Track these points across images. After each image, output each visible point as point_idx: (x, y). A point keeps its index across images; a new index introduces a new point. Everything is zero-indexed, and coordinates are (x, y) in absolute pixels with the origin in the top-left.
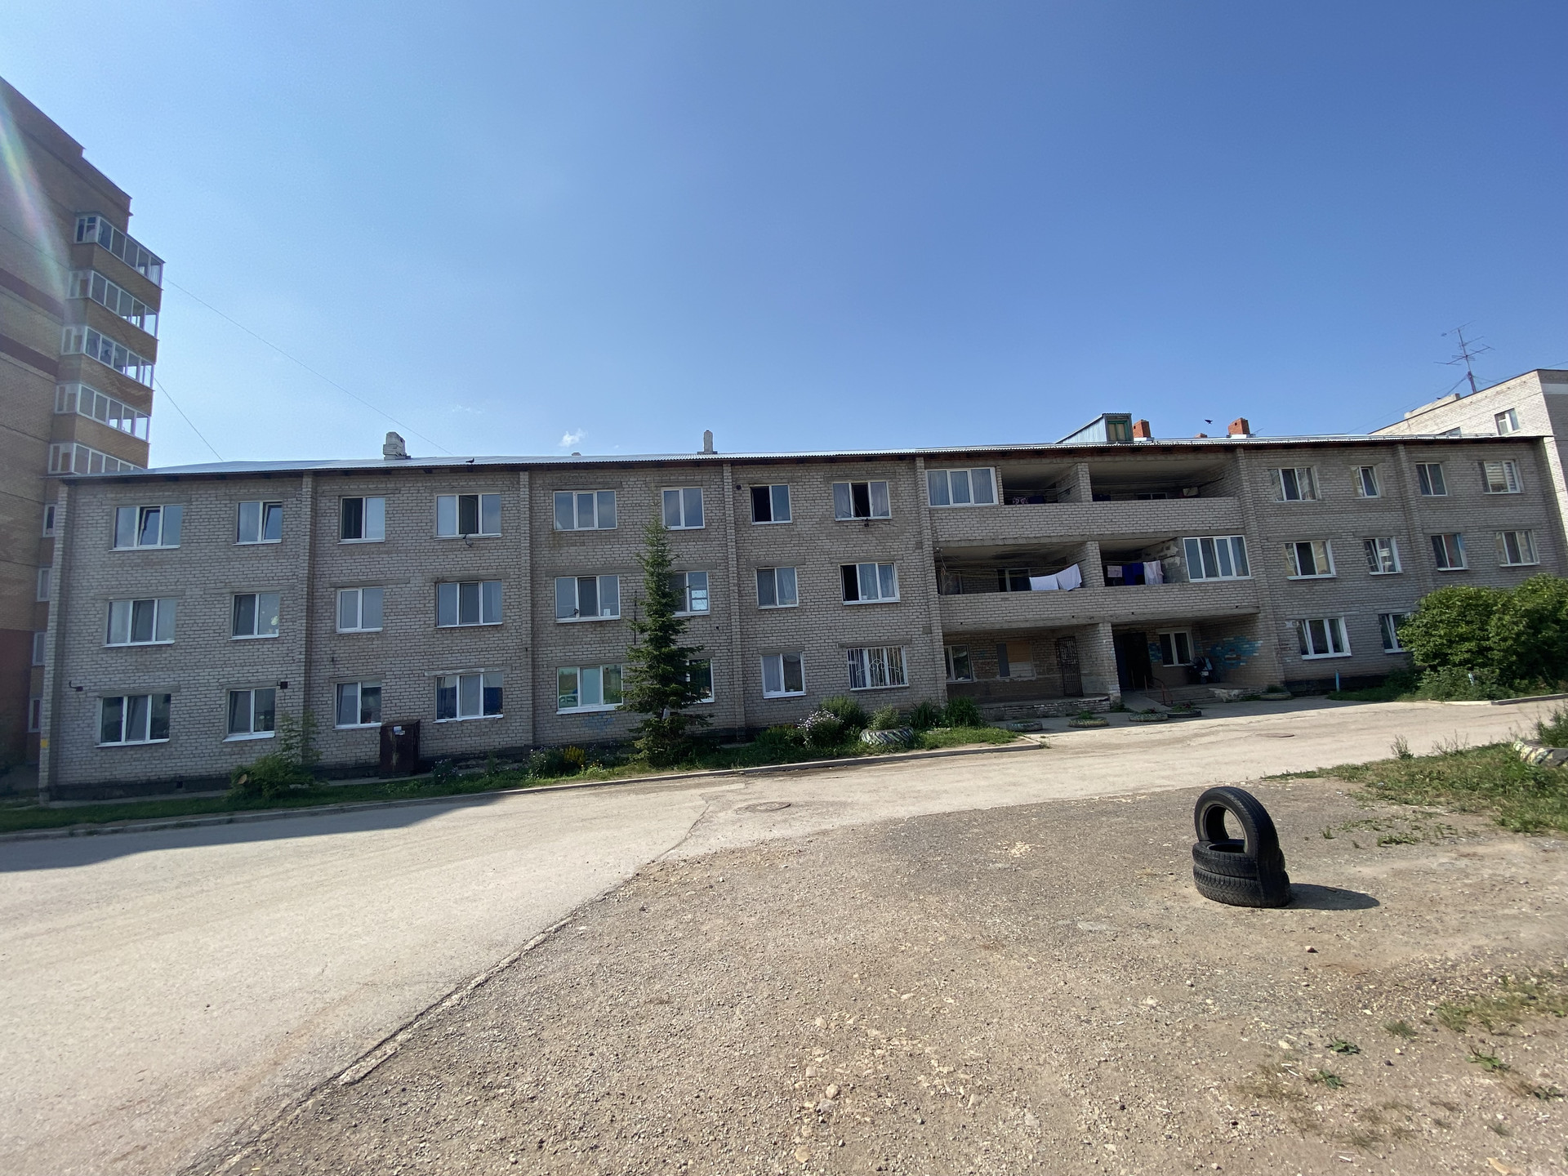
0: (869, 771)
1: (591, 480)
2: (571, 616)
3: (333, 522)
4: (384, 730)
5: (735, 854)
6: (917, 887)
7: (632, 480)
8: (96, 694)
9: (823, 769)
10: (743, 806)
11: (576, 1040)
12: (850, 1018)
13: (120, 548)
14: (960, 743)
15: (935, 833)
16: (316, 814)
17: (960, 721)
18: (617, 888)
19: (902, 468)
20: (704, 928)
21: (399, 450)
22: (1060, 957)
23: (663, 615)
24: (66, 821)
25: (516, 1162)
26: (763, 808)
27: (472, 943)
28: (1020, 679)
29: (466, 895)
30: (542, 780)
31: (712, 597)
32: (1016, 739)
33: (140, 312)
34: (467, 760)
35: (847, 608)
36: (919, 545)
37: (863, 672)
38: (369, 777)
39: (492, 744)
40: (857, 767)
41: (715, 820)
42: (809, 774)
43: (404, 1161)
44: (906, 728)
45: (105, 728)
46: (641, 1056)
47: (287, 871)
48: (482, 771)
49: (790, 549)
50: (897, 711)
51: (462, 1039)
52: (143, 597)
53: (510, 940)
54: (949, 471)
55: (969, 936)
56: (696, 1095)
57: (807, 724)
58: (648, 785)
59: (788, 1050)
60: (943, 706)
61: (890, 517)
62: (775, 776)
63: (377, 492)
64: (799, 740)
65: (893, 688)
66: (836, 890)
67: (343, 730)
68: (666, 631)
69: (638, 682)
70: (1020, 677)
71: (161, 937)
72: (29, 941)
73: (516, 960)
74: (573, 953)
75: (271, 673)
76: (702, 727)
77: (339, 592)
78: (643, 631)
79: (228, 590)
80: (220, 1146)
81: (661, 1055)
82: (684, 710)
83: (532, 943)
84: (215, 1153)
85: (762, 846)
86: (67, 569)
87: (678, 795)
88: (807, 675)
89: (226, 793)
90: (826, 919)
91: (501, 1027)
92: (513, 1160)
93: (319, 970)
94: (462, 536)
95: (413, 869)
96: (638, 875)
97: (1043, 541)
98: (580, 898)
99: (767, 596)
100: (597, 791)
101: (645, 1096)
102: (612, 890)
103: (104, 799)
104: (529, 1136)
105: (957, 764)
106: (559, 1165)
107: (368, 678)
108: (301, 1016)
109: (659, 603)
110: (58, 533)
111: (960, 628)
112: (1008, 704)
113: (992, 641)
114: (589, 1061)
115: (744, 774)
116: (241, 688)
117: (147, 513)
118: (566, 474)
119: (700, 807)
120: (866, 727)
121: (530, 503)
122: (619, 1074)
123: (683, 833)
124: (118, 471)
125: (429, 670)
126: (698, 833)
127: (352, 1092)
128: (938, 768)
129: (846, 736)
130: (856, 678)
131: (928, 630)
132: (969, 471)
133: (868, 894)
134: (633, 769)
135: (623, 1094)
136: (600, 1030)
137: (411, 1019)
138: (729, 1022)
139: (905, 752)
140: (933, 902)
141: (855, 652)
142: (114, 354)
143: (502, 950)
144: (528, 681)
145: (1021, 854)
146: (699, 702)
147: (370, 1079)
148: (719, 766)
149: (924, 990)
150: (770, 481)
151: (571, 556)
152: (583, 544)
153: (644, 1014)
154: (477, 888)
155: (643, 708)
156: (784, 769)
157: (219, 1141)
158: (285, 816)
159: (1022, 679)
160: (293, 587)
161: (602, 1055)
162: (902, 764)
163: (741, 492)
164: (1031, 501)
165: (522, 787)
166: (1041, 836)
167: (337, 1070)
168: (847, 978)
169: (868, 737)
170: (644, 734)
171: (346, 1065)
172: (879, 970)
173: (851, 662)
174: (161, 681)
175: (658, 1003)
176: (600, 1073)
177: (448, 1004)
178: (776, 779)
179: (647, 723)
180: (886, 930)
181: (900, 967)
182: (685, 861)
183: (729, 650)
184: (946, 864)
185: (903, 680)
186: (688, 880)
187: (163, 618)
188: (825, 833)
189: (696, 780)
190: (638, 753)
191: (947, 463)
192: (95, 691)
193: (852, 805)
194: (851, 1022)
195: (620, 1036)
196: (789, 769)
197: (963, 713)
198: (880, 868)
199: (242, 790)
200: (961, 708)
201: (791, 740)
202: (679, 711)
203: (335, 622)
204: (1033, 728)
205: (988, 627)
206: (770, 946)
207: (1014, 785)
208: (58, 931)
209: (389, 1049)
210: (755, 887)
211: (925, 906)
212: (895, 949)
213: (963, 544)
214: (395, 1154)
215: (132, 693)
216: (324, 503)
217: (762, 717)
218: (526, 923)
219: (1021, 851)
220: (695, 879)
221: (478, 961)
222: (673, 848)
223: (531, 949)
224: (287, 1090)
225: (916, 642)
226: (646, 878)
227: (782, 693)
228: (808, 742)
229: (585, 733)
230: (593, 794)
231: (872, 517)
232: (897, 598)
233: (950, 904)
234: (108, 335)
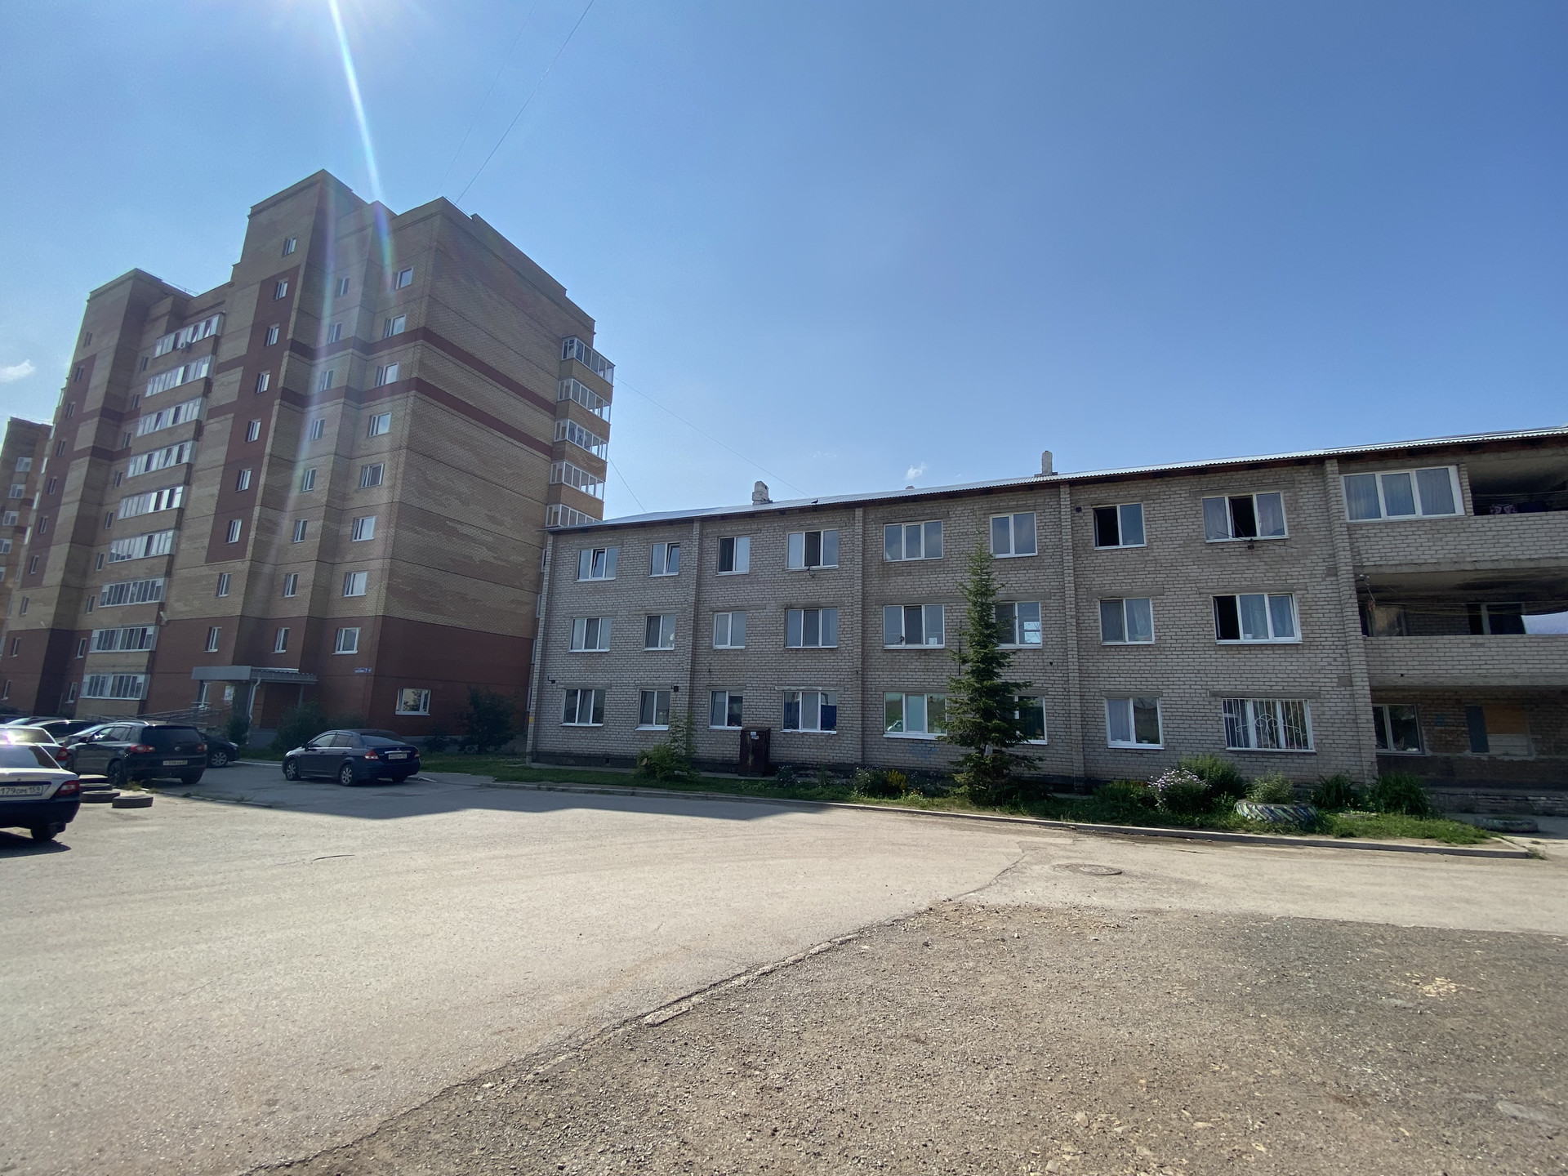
0: (1241, 851)
1: (920, 512)
2: (897, 644)
3: (714, 559)
4: (744, 733)
5: (1040, 912)
6: (1263, 1002)
7: (959, 509)
8: (562, 686)
9: (1177, 839)
10: (1064, 863)
11: (830, 1049)
12: (1120, 1125)
13: (581, 580)
14: (1390, 834)
15: (1313, 942)
16: (688, 798)
17: (1393, 805)
18: (907, 918)
19: (1305, 473)
20: (983, 980)
21: (764, 496)
22: (1450, 1140)
23: (986, 647)
24: (536, 778)
25: (750, 1140)
26: (1086, 870)
27: (770, 935)
28: (1506, 758)
29: (777, 891)
30: (865, 799)
31: (1045, 630)
32: (1488, 841)
33: (600, 405)
34: (807, 769)
35: (1224, 648)
36: (1333, 571)
37: (1245, 730)
38: (732, 773)
39: (827, 757)
40: (1226, 843)
41: (1028, 872)
42: (1157, 842)
43: (671, 1103)
44: (1303, 805)
45: (567, 712)
46: (883, 1085)
47: (657, 841)
48: (817, 781)
49: (1144, 576)
50: (1291, 783)
51: (739, 1016)
52: (593, 616)
53: (800, 941)
54: (1378, 475)
55: (1317, 1079)
56: (923, 1143)
57: (1160, 783)
58: (967, 822)
59: (1035, 1134)
60: (1369, 783)
61: (1286, 536)
62: (1113, 838)
63: (744, 533)
64: (1149, 801)
65: (1292, 753)
66: (1150, 980)
67: (714, 730)
68: (988, 665)
69: (959, 714)
70: (1507, 754)
71: (568, 875)
72: (494, 861)
73: (800, 960)
74: (851, 968)
75: (668, 679)
76: (1030, 770)
77: (716, 615)
78: (964, 661)
79: (644, 612)
80: (556, 1044)
81: (902, 1092)
82: (1010, 749)
83: (817, 949)
84: (553, 1049)
85: (1074, 911)
86: (551, 594)
87: (993, 838)
88: (1166, 726)
89: (633, 771)
90: (1126, 1008)
91: (772, 1016)
92: (748, 1136)
93: (656, 926)
94: (807, 568)
95: (743, 858)
96: (931, 909)
97: (1543, 564)
98: (870, 918)
99: (1113, 630)
100: (915, 819)
101: (876, 1125)
102: (902, 918)
103: (563, 765)
104: (767, 1121)
105: (1380, 861)
106: (784, 1157)
107: (733, 688)
108: (634, 960)
109: (982, 634)
110: (547, 569)
111: (1401, 682)
112: (1482, 791)
113: (1458, 701)
114: (836, 1073)
115: (1076, 829)
116: (649, 688)
117: (598, 553)
118: (895, 508)
119: (1015, 854)
120: (1244, 797)
121: (863, 536)
122: (858, 1095)
123: (989, 878)
124: (586, 524)
125: (778, 685)
126: (1005, 881)
127: (651, 1032)
128: (1349, 862)
129: (1215, 804)
130: (1235, 734)
131: (1347, 681)
132: (1413, 473)
133: (1190, 993)
134: (954, 803)
135: (857, 1116)
136: (853, 1048)
137: (706, 986)
138: (979, 1083)
139: (1301, 835)
140: (1278, 1025)
141: (1234, 704)
142: (584, 438)
143: (792, 947)
144: (858, 702)
145: (1439, 993)
146: (1025, 742)
147: (665, 1027)
148: (1048, 815)
149: (1229, 1125)
150: (1118, 501)
151: (899, 586)
152: (910, 574)
153: (898, 1046)
154: (786, 886)
155: (964, 741)
156: (1127, 832)
157: (557, 1040)
158: (667, 796)
159: (1511, 758)
160: (684, 610)
161: (848, 1071)
162: (1292, 850)
163: (1081, 514)
164: (1521, 508)
165: (848, 802)
166: (1482, 977)
167: (645, 1011)
168: (1130, 1080)
169: (1246, 811)
170: (965, 768)
171: (652, 1009)
172: (1175, 1084)
173: (1228, 715)
174: (598, 680)
175: (913, 1041)
176: (842, 1087)
177: (736, 982)
178: (1113, 841)
179: (968, 758)
180: (1200, 1041)
181: (1204, 1089)
182: (983, 907)
183: (1065, 688)
184: (1314, 983)
185: (1305, 741)
186: (981, 927)
187: (604, 630)
188: (1158, 912)
189: (1018, 826)
190: (959, 788)
191: (1377, 464)
192: (562, 684)
193: (1205, 888)
194: (1119, 1130)
195: (869, 1059)
196: (1133, 832)
197: (1400, 795)
198: (1218, 968)
199: (644, 771)
200: (1398, 788)
201: (1139, 800)
202: (1004, 749)
203: (712, 640)
204: (1520, 828)
205: (1449, 682)
206: (1048, 1020)
207: (1467, 901)
208: (511, 857)
209: (684, 1006)
210: (1052, 953)
211: (1265, 1027)
212: (1205, 1066)
213: (1405, 569)
214: (666, 1095)
215: (583, 688)
216: (707, 543)
217: (1104, 768)
218: (818, 929)
219: (1441, 990)
220: (988, 928)
221: (772, 953)
222: (974, 891)
223: (815, 954)
224: (609, 1015)
225: (1327, 696)
226: (938, 914)
227: (1132, 744)
228: (1160, 804)
229: (911, 760)
230: (910, 821)
231: (1259, 537)
232: (1297, 638)
233: (1302, 1033)
234: (581, 425)
